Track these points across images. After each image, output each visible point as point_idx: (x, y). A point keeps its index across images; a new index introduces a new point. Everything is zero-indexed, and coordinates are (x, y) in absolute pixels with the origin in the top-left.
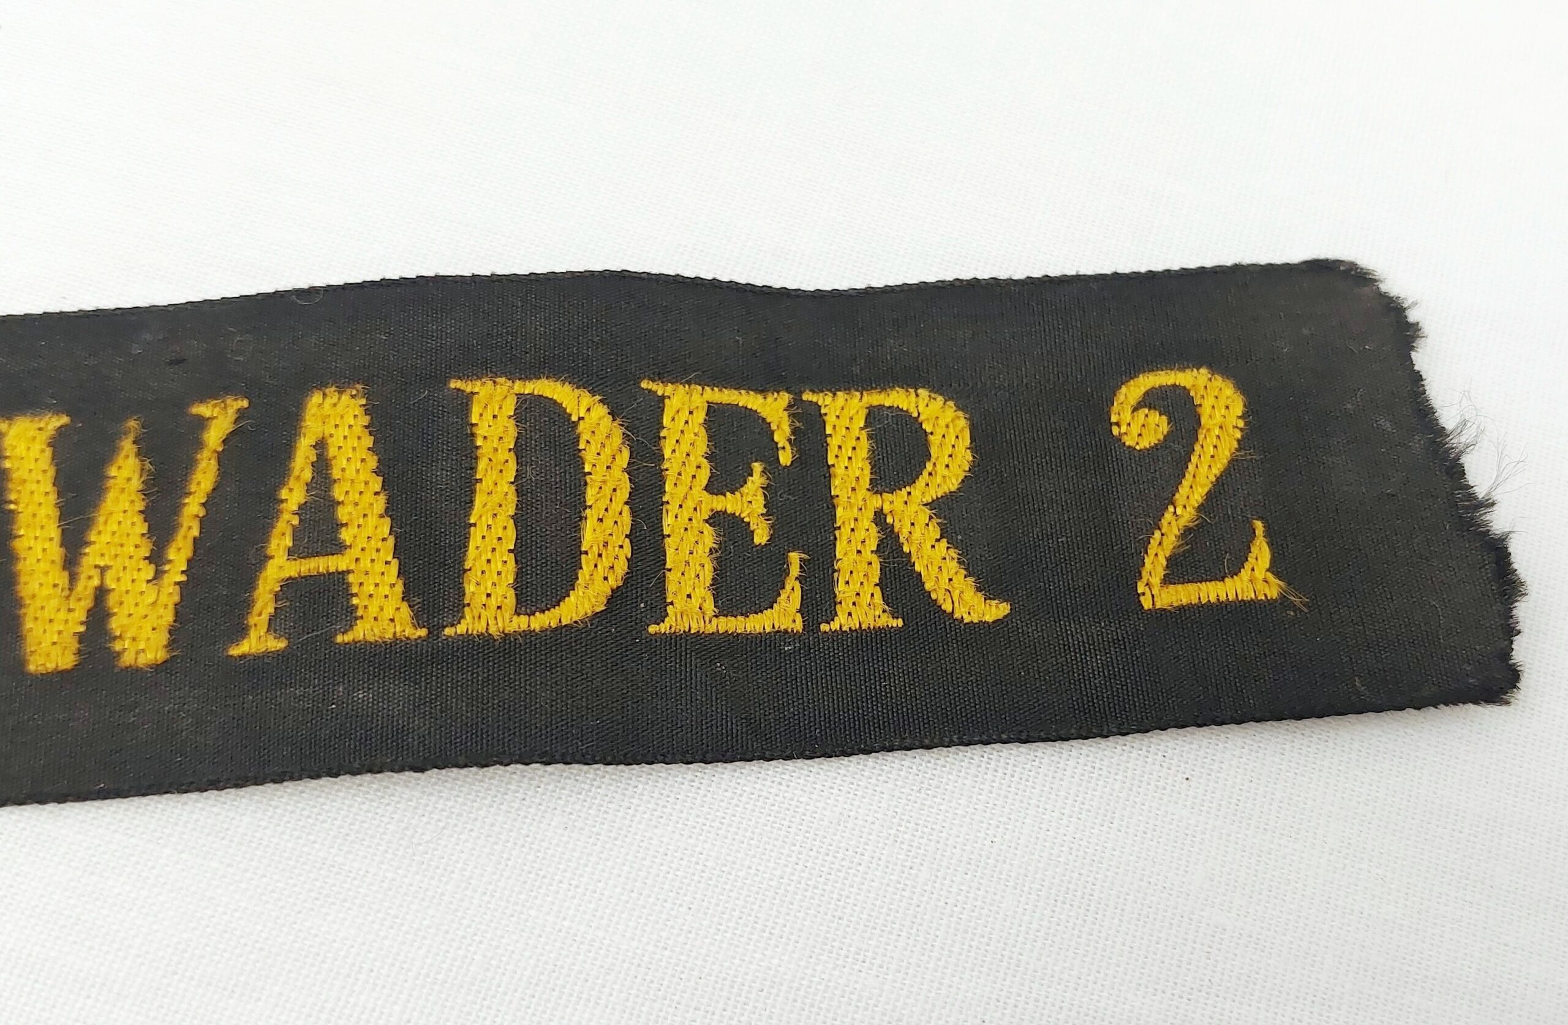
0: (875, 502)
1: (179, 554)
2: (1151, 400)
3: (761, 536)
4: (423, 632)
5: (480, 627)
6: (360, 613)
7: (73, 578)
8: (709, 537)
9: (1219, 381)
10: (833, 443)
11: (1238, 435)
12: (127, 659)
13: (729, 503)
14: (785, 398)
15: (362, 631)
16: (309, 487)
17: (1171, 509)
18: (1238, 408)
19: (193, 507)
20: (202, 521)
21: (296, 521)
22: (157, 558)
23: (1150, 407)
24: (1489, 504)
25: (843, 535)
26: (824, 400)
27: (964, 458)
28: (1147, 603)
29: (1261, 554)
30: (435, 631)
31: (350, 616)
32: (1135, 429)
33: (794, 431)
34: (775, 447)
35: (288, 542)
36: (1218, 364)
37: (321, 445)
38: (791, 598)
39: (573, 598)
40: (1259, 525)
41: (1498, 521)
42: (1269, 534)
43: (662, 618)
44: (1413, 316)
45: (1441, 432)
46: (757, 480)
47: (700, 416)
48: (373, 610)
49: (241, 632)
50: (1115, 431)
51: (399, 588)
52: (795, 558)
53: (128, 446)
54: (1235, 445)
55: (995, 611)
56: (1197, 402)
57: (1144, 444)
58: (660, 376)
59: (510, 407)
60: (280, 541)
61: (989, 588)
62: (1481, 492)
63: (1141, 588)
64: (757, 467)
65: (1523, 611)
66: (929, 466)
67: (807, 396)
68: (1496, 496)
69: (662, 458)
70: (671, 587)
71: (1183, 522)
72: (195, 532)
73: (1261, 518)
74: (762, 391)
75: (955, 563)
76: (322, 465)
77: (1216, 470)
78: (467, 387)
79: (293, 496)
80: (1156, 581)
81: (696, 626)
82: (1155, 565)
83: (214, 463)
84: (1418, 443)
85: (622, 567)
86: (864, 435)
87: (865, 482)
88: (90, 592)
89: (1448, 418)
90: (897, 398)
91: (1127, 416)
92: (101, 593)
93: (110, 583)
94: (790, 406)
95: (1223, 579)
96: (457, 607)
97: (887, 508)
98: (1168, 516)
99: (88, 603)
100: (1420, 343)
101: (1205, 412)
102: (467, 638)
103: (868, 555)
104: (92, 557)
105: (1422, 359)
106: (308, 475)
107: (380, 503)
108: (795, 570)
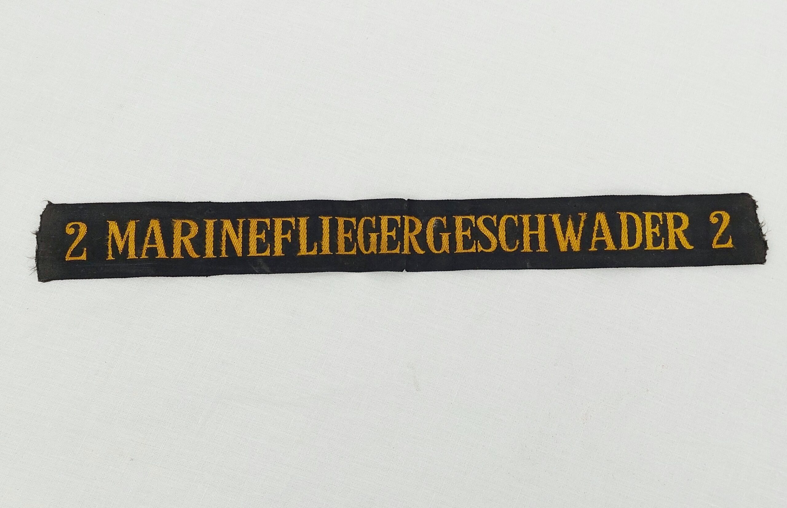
0: (674, 230)
1: (580, 235)
2: (716, 216)
3: (658, 235)
4: (616, 249)
5: (624, 249)
6: (608, 246)
7: (565, 238)
8: (652, 235)
9: (726, 213)
10: (668, 220)
11: (729, 222)
12: (574, 250)
13: (654, 230)
14: (661, 213)
15: (608, 248)
16: (598, 227)
17: (718, 233)
18: (729, 218)
19: (580, 229)
20: (582, 231)
21: (596, 232)
22: (576, 236)
23: (716, 217)
24: (765, 235)
25: (670, 235)
26: (667, 214)
27: (688, 224)
28: (713, 247)
29: (730, 241)
30: (618, 249)
31: (606, 246)
32: (713, 220)
33: (663, 219)
34: (660, 221)
35: (596, 235)
36: (726, 211)
37: (599, 221)
38: (663, 244)
39: (635, 245)
40: (730, 236)
41: (766, 238)
42: (732, 238)
43: (646, 247)
44: (757, 204)
45: (759, 223)
46: (658, 226)
47: (650, 217)
48: (609, 246)
49: (590, 248)
50: (710, 220)
51: (613, 243)
52: (663, 238)
53: (570, 219)
54: (728, 224)
55: (692, 247)
56: (723, 216)
57: (715, 223)
58: (645, 212)
59: (626, 217)
60: (595, 235)
61: (691, 244)
62: (764, 233)
63: (713, 245)
64: (658, 225)
65: (768, 251)
66: (682, 225)
67: (664, 213)
68: (766, 234)
69: (645, 224)
70: (647, 243)
71: (719, 235)
72: (581, 232)
73: (731, 235)
74: (658, 213)
75: (686, 240)
76: (599, 224)
77: (725, 227)
78: (620, 213)
79: (596, 228)
80: (715, 244)
81: (651, 249)
82: (715, 241)
83: (583, 222)
84: (755, 225)
85: (641, 241)
86: (673, 219)
87: (673, 227)
88: (567, 241)
89: (760, 221)
90: (678, 214)
91: (712, 218)
92: (569, 240)
93: (570, 239)
94: (662, 215)
95: (724, 244)
96: (621, 246)
97: (676, 231)
98: (717, 234)
99: (568, 242)
100: (757, 208)
101: (724, 218)
102: (622, 250)
103: (673, 238)
104: (567, 235)
105: (758, 211)
106: (597, 225)
107: (609, 230)
108: (663, 240)
